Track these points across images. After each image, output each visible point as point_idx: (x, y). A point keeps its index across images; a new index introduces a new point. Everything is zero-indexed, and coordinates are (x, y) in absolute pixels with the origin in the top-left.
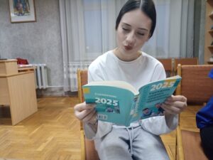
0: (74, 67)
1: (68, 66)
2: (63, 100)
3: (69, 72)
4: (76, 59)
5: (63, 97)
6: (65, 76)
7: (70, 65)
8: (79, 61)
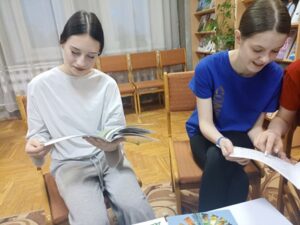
0: (18, 72)
1: (8, 73)
2: (10, 126)
3: (10, 82)
4: (18, 61)
5: (8, 121)
6: (5, 89)
7: (10, 71)
8: (25, 63)
